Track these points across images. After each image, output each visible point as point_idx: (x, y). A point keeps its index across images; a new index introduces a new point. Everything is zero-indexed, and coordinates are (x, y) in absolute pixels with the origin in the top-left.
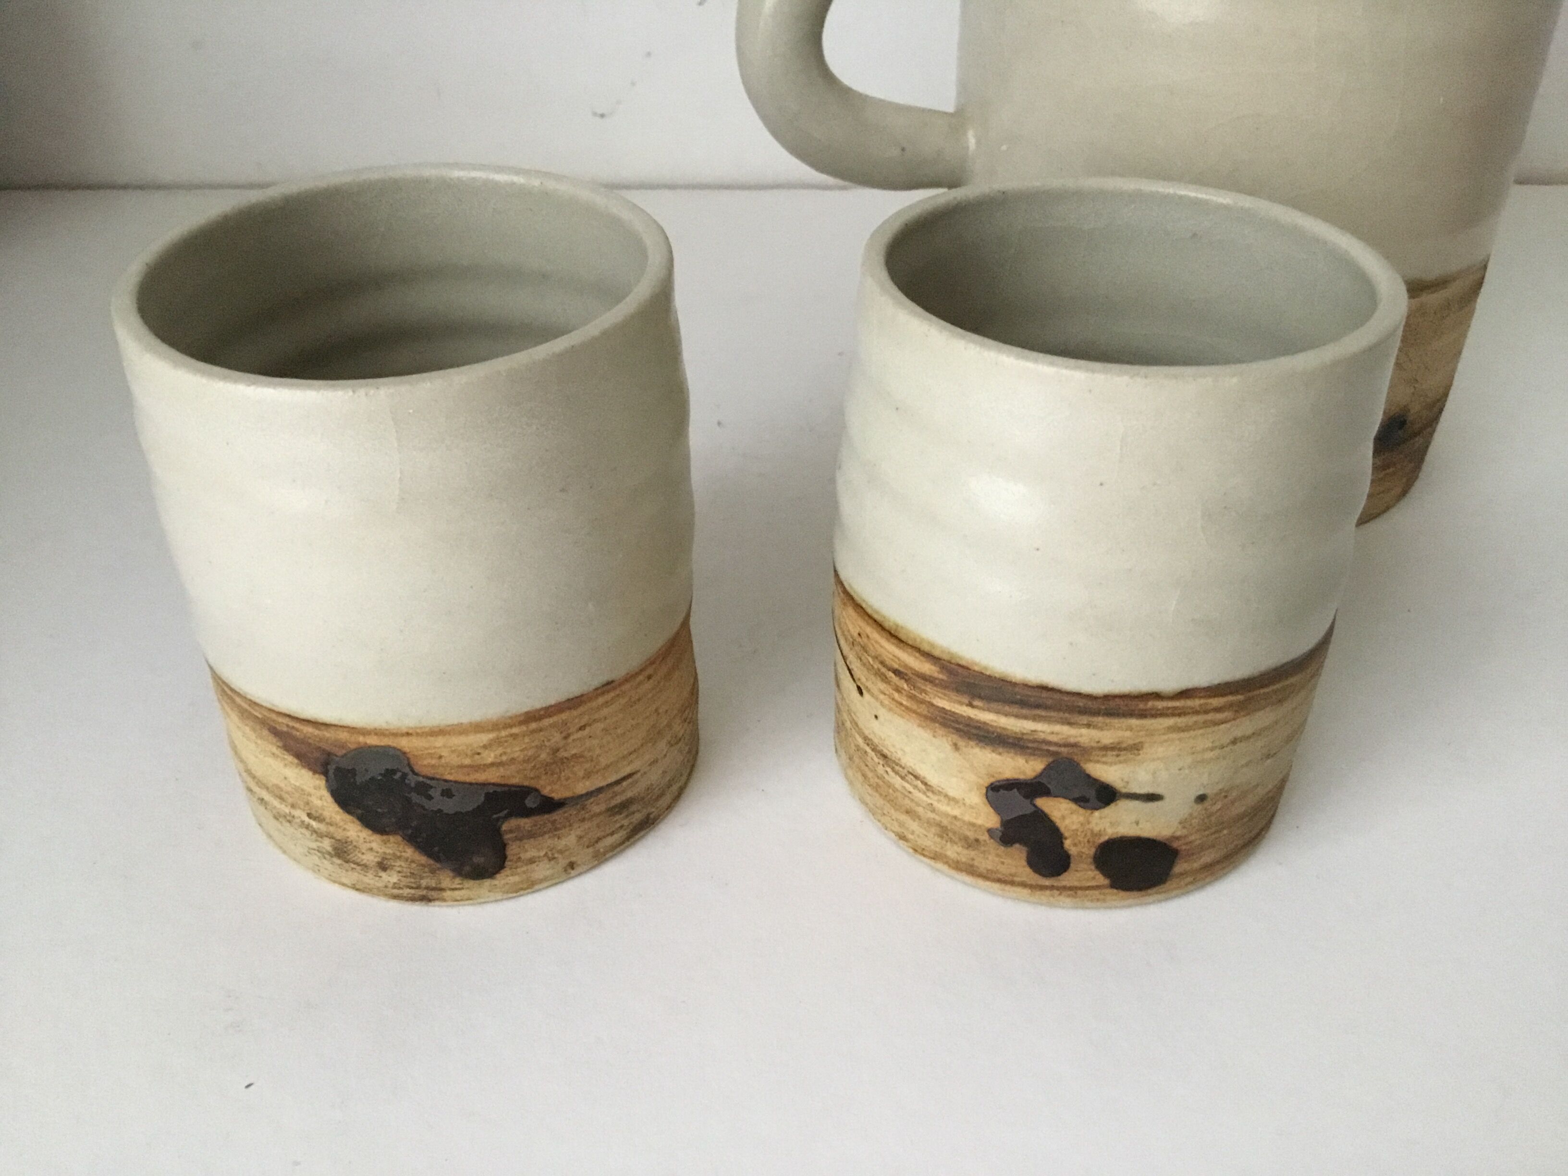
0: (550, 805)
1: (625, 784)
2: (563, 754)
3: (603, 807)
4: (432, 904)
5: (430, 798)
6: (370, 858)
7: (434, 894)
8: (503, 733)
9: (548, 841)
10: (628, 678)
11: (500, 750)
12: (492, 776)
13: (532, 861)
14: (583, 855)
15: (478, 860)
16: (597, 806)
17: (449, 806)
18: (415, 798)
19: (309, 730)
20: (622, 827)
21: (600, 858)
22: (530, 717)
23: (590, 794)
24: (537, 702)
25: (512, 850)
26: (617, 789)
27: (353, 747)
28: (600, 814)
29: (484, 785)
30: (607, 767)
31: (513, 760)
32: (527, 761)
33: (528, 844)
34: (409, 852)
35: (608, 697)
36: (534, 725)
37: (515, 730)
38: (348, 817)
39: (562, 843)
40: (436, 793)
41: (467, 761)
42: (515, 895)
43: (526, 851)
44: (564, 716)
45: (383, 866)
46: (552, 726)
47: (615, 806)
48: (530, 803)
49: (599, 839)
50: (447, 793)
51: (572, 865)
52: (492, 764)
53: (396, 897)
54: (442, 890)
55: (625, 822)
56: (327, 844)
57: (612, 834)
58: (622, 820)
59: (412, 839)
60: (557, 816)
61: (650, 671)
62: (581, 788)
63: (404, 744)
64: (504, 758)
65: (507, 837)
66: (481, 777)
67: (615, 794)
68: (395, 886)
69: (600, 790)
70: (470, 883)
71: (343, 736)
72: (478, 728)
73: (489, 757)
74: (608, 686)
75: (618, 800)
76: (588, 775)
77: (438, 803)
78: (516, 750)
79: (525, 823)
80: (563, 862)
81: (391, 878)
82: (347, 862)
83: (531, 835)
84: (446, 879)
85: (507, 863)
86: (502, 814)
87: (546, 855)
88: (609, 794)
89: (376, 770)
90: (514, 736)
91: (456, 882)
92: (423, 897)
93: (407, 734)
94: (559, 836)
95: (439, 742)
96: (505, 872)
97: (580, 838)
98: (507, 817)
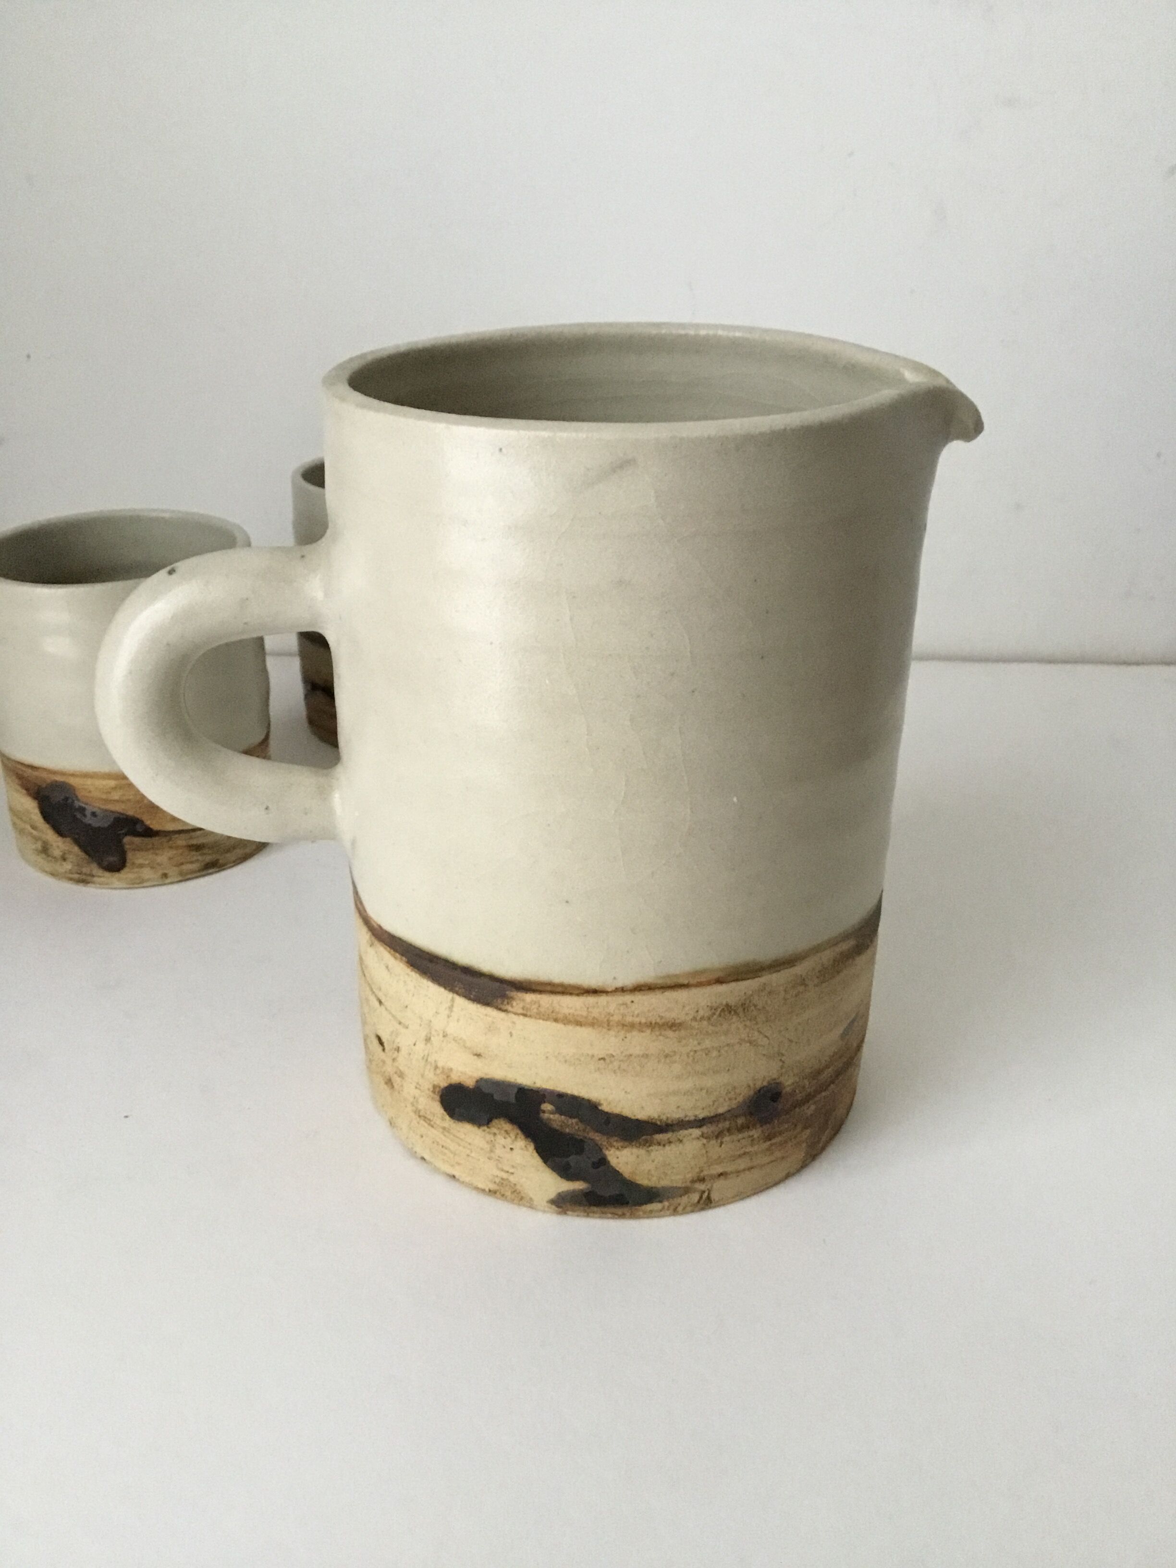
0: (149, 833)
1: (197, 833)
3: (184, 843)
4: (89, 885)
5: (85, 816)
6: (57, 853)
7: (89, 878)
9: (151, 856)
12: (118, 808)
13: (141, 866)
14: (173, 872)
15: (112, 859)
16: (181, 841)
18: (79, 816)
19: (29, 771)
20: (198, 860)
21: (185, 877)
23: (174, 832)
25: (130, 856)
26: (193, 834)
27: (49, 781)
31: (129, 800)
33: (138, 855)
34: (76, 849)
38: (47, 826)
39: (159, 859)
41: (104, 796)
42: (131, 886)
43: (137, 858)
45: (64, 859)
47: (193, 845)
48: (139, 828)
49: (182, 864)
50: (94, 814)
51: (165, 876)
52: (117, 801)
53: (71, 879)
54: (93, 876)
55: (200, 858)
56: (39, 845)
57: (192, 862)
58: (196, 856)
59: (77, 842)
60: (155, 840)
62: (169, 826)
64: (124, 798)
67: (191, 838)
68: (71, 872)
69: (181, 831)
70: (107, 874)
71: (44, 775)
73: (116, 796)
75: (194, 842)
77: (89, 820)
78: (130, 794)
79: (137, 840)
80: (160, 872)
81: (68, 866)
82: (48, 856)
83: (139, 849)
87: (149, 864)
88: (187, 836)
90: (129, 785)
91: (100, 872)
92: (84, 880)
93: (73, 775)
94: (157, 854)
95: (89, 782)
96: (126, 870)
97: (170, 859)
98: (126, 835)
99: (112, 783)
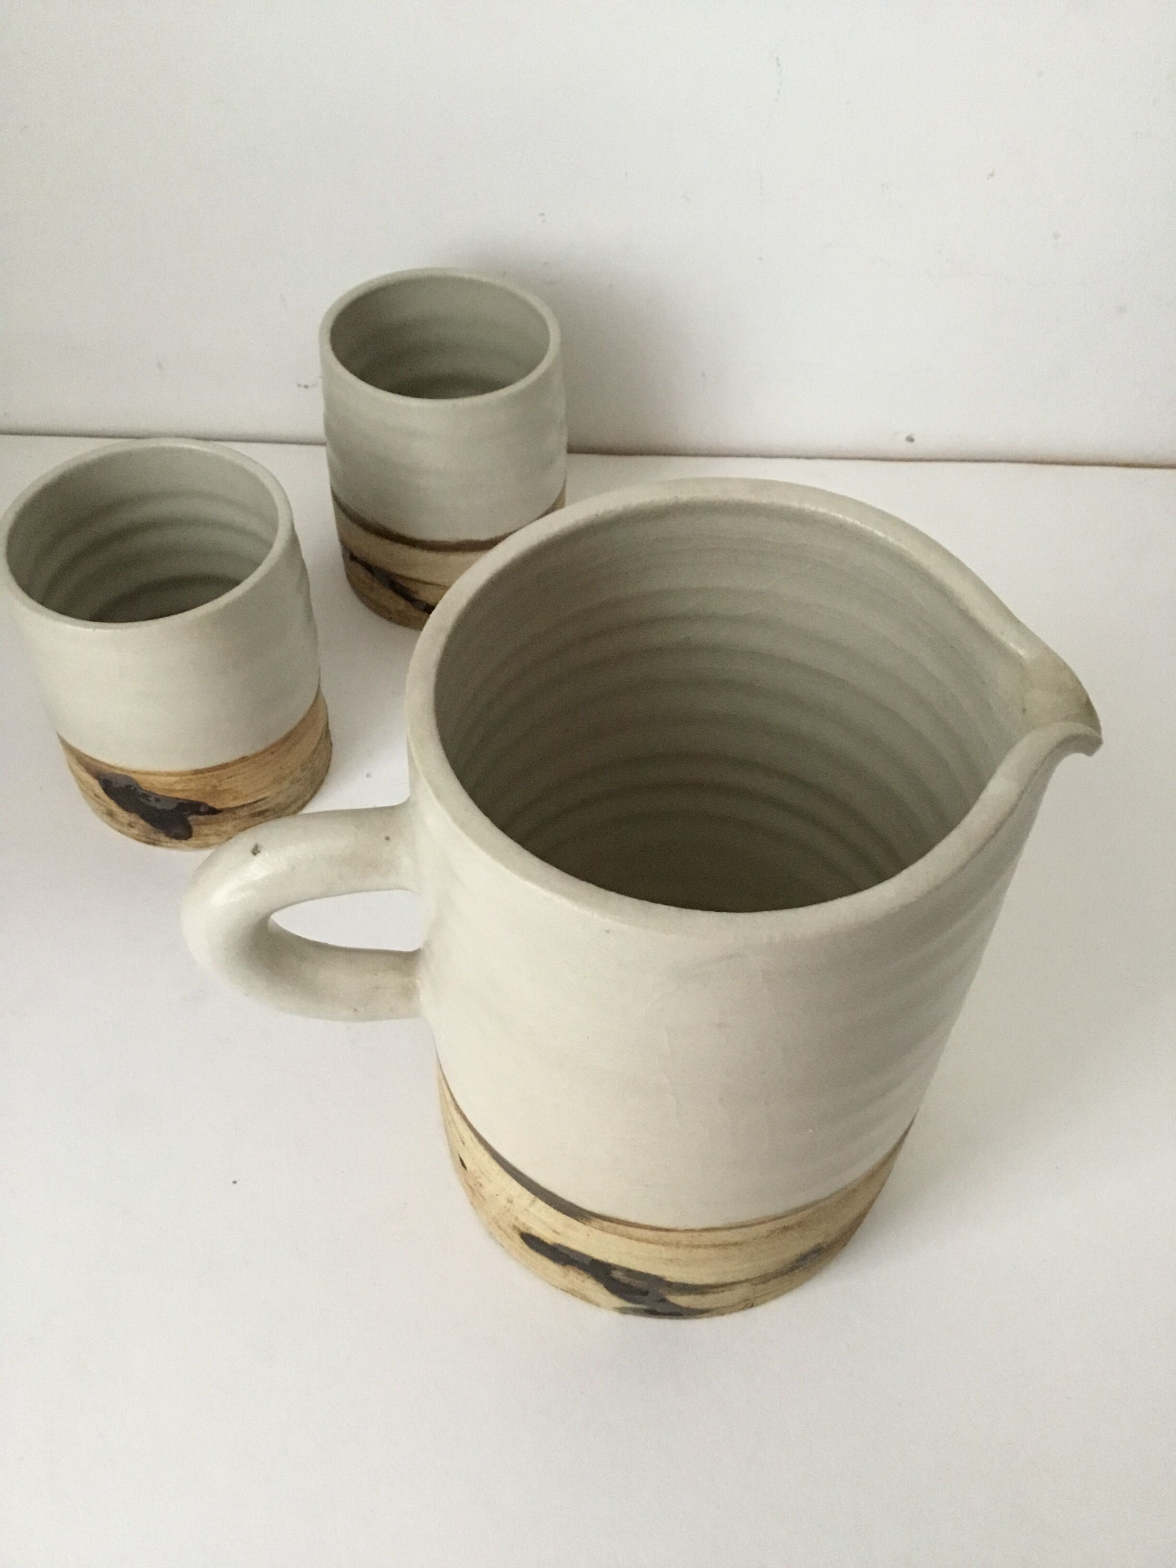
0: (213, 811)
1: (259, 803)
2: (219, 788)
3: (247, 813)
4: (157, 846)
5: (149, 801)
6: (124, 821)
7: (157, 842)
8: (184, 778)
9: (215, 827)
10: (256, 755)
11: (183, 785)
12: (181, 795)
13: (207, 835)
15: (178, 831)
16: (243, 813)
17: (159, 806)
18: (142, 800)
22: (197, 772)
23: (237, 808)
24: (201, 766)
25: (195, 829)
26: (255, 805)
27: (110, 773)
28: (245, 817)
29: (177, 799)
30: (247, 796)
31: (191, 790)
32: (197, 790)
33: (203, 827)
34: (142, 822)
35: (243, 764)
36: (200, 776)
37: (188, 777)
38: (112, 801)
39: (224, 829)
40: (152, 799)
41: (167, 788)
42: (199, 849)
43: (203, 831)
44: (218, 772)
45: (131, 825)
46: (212, 776)
47: (255, 814)
48: (203, 809)
50: (158, 800)
52: (180, 790)
53: (139, 840)
54: (161, 841)
56: (102, 809)
59: (143, 817)
60: (220, 816)
61: (273, 749)
62: (232, 804)
63: (133, 776)
64: (186, 788)
65: (192, 823)
66: (175, 795)
67: (254, 808)
68: (137, 835)
69: (243, 806)
70: (174, 841)
71: (104, 767)
72: (169, 774)
73: (178, 787)
74: (243, 759)
75: (257, 810)
76: (235, 798)
77: (153, 804)
78: (192, 785)
79: (201, 818)
80: (223, 835)
81: (135, 831)
82: (114, 819)
83: (204, 824)
84: (162, 837)
85: (193, 834)
86: (187, 813)
87: (215, 833)
88: (251, 807)
89: (123, 784)
90: (190, 780)
91: (168, 839)
92: (154, 843)
93: (134, 772)
94: (221, 826)
95: (151, 778)
96: (193, 838)
97: (235, 827)
98: (189, 815)
99: (174, 779)
